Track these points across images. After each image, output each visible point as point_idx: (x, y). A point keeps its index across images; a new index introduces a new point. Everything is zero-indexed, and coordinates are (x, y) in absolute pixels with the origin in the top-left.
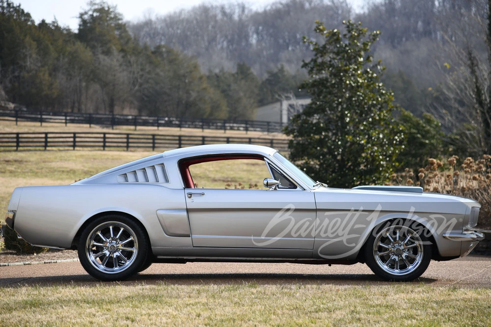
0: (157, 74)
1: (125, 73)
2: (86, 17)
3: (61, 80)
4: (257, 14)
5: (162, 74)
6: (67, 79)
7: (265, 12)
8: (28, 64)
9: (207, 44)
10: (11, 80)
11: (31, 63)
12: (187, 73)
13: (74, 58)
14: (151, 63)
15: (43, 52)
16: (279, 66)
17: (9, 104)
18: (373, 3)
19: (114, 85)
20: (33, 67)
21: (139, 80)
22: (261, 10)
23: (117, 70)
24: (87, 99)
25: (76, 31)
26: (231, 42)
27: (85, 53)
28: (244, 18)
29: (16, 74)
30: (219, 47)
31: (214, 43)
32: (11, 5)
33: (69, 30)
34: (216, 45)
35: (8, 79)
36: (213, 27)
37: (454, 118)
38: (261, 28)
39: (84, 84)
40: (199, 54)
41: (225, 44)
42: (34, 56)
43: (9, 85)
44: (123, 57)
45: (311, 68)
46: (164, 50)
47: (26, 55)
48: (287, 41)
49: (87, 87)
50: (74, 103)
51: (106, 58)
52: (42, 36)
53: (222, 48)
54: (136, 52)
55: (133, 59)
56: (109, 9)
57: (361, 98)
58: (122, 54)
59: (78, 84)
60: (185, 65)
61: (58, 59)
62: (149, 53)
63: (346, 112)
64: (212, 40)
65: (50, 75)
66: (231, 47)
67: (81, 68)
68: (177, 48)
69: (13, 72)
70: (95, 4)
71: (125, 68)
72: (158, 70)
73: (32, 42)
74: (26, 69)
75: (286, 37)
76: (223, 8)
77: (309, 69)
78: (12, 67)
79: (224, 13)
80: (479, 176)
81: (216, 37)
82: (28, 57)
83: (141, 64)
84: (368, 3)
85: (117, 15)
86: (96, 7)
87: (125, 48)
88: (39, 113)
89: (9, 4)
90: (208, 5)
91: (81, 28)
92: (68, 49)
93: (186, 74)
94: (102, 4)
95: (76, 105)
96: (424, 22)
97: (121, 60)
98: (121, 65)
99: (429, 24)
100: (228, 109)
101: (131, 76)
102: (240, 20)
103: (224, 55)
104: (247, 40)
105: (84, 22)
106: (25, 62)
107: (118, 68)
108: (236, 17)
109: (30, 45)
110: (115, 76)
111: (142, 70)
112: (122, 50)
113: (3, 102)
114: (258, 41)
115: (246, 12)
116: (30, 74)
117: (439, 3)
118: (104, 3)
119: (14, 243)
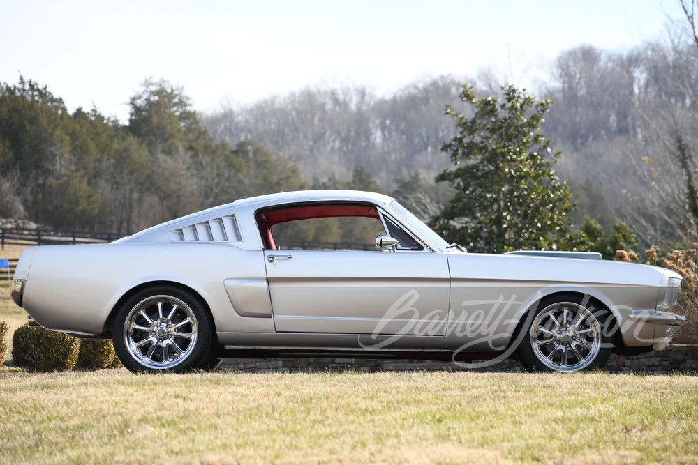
0: (240, 182)
1: (195, 180)
2: (139, 102)
3: (104, 189)
4: (383, 102)
5: (246, 181)
6: (112, 188)
7: (394, 100)
8: (58, 167)
9: (311, 143)
10: (32, 189)
11: (62, 166)
12: (282, 179)
13: (122, 159)
14: (230, 166)
15: (79, 150)
16: (413, 173)
17: (29, 224)
18: (546, 88)
19: (178, 196)
20: (63, 171)
21: (214, 190)
22: (388, 97)
23: (183, 175)
24: (139, 216)
25: (127, 123)
26: (346, 140)
27: (138, 151)
28: (364, 108)
29: (41, 181)
30: (329, 148)
31: (322, 143)
32: (35, 87)
33: (115, 122)
34: (324, 146)
35: (29, 188)
36: (321, 120)
37: (659, 233)
38: (388, 122)
39: (136, 195)
40: (299, 158)
41: (337, 144)
42: (66, 155)
43: (30, 198)
44: (192, 157)
45: (454, 150)
46: (250, 148)
47: (55, 155)
48: (425, 140)
49: (140, 200)
50: (121, 223)
51: (167, 158)
52: (78, 127)
53: (333, 148)
54: (209, 149)
55: (205, 159)
56: (173, 91)
57: (526, 193)
58: (190, 153)
59: (128, 196)
60: (280, 168)
61: (100, 161)
62: (227, 152)
63: (505, 214)
64: (319, 138)
65: (89, 183)
66: (345, 148)
67: (132, 173)
68: (269, 147)
69: (36, 180)
70: (153, 84)
71: (194, 172)
72: (240, 176)
73: (64, 136)
74: (55, 174)
75: (424, 135)
76: (333, 93)
77: (452, 152)
78: (35, 172)
79: (336, 101)
80: (687, 271)
81: (325, 133)
82: (57, 158)
83: (218, 168)
84: (540, 88)
85: (184, 100)
86: (153, 88)
87: (194, 144)
88: (70, 234)
89: (32, 86)
90: (313, 89)
91: (133, 117)
92: (116, 146)
93: (281, 182)
94: (161, 83)
95: (125, 225)
96: (618, 115)
97: (189, 161)
98: (188, 168)
99: (625, 117)
100: (341, 231)
101: (203, 184)
102: (359, 109)
103: (336, 158)
104: (368, 139)
105: (138, 110)
106: (54, 165)
107: (184, 172)
108: (353, 107)
109: (61, 142)
110: (180, 183)
111: (218, 175)
112: (191, 148)
113: (21, 221)
114: (384, 139)
115: (367, 98)
116: (61, 181)
117: (639, 89)
118: (164, 81)
119: (26, 357)
